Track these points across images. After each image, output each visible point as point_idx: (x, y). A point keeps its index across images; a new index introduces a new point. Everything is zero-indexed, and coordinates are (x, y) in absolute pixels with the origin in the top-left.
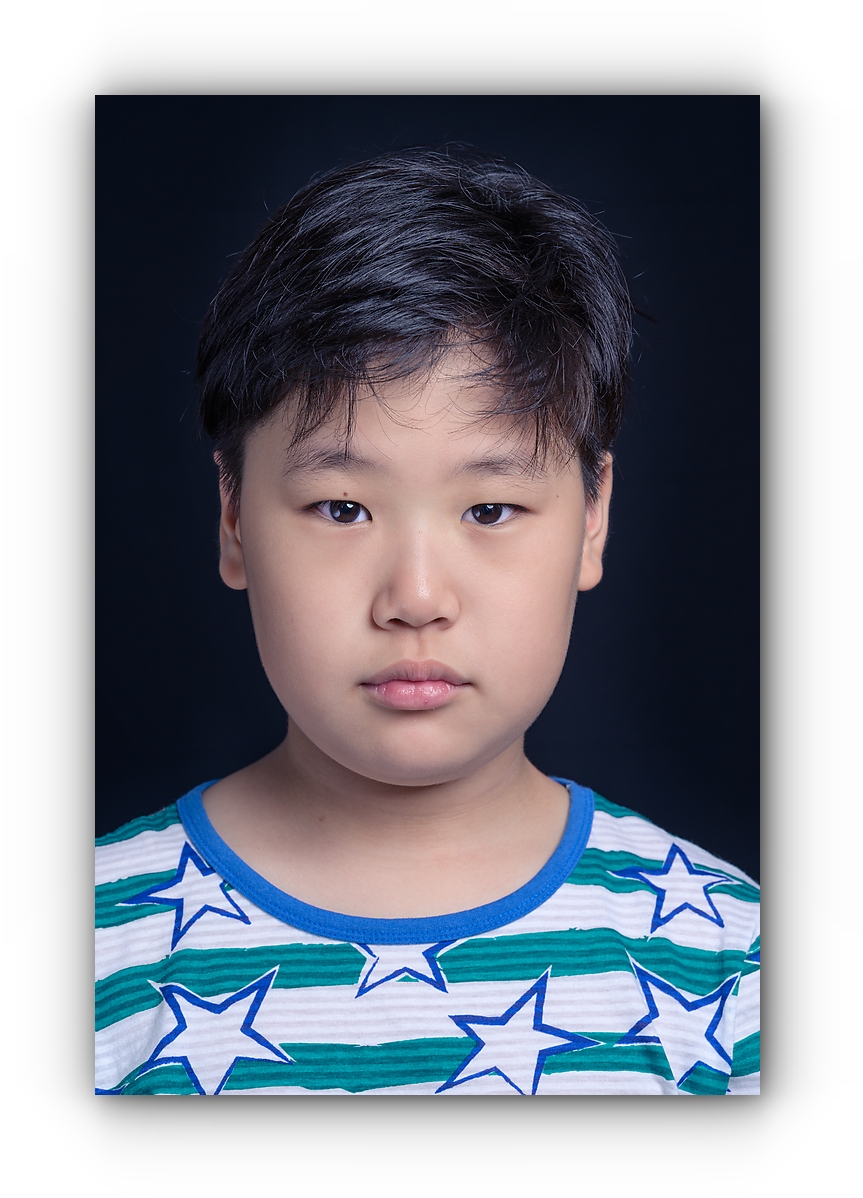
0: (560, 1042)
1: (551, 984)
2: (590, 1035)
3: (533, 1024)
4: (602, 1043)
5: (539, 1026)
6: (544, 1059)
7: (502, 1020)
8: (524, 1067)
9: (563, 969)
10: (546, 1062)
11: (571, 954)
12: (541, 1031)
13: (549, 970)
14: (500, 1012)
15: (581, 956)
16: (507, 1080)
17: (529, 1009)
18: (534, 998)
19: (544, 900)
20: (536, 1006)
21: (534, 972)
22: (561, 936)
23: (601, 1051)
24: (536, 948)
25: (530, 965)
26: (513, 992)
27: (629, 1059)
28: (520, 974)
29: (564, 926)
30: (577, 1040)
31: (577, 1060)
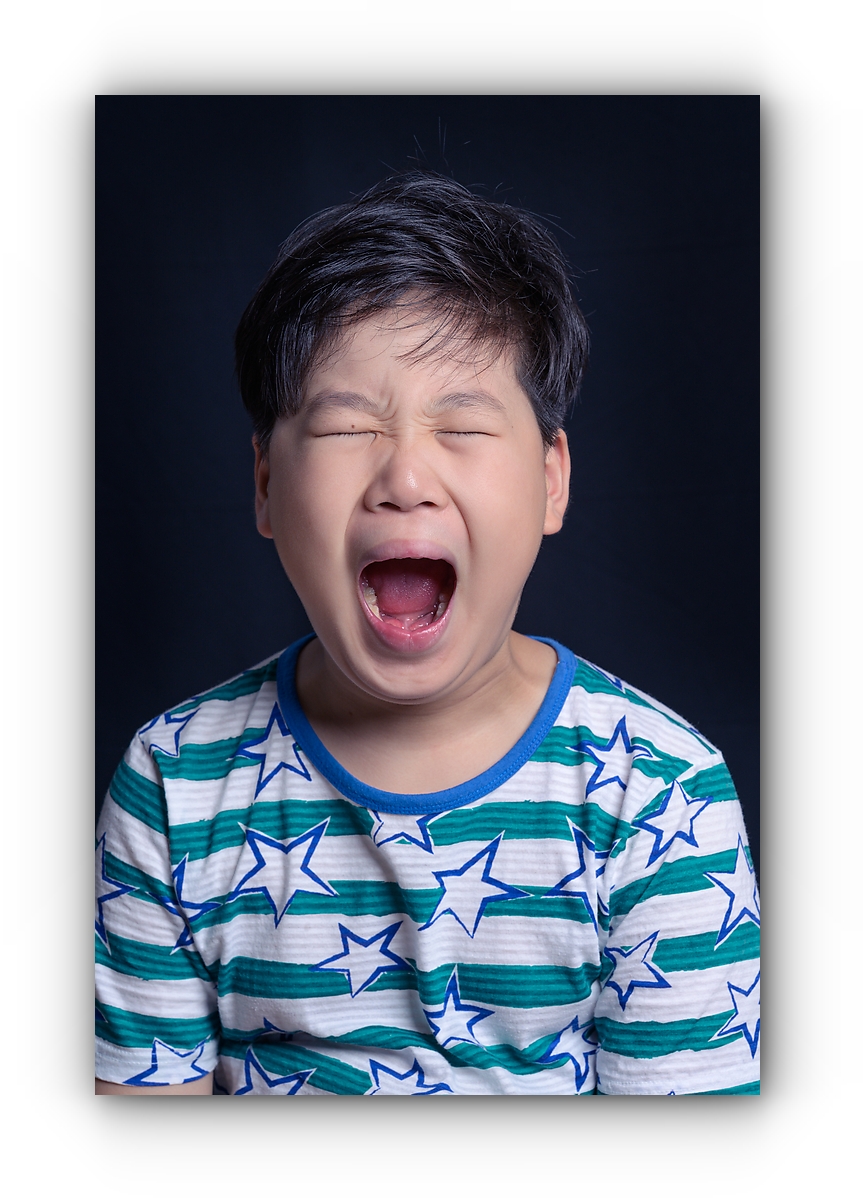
0: (498, 892)
1: (502, 846)
2: (524, 888)
3: (482, 876)
4: (532, 895)
5: (487, 879)
6: (486, 905)
7: (459, 872)
8: (470, 911)
9: (513, 834)
10: (487, 907)
11: (523, 822)
12: (487, 882)
13: (503, 833)
14: (459, 866)
15: (530, 823)
16: (457, 919)
17: (481, 865)
18: (487, 856)
19: (511, 776)
20: (487, 862)
21: (490, 835)
22: (518, 807)
23: (530, 901)
24: (496, 815)
25: (488, 829)
26: (472, 850)
27: (552, 909)
28: (479, 836)
29: (521, 798)
30: (513, 891)
31: (511, 907)
